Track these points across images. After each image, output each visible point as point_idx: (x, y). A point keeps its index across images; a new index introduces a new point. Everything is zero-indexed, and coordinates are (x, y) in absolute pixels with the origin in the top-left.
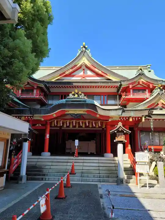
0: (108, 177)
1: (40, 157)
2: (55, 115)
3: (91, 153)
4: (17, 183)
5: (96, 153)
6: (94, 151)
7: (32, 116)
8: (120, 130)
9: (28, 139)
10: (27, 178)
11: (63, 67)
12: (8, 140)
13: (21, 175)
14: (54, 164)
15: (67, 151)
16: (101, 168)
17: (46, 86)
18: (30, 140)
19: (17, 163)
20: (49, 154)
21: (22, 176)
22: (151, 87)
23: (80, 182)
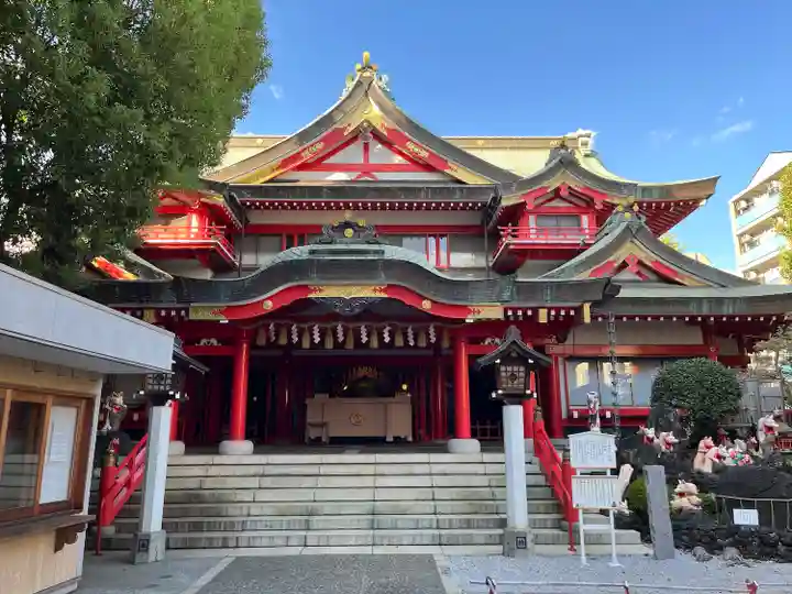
0: (469, 524)
1: (217, 459)
2: (269, 305)
3: (395, 438)
4: (131, 561)
5: (414, 436)
6: (405, 431)
7: (183, 309)
8: (514, 355)
9: (171, 393)
10: (168, 540)
11: (289, 137)
12: (90, 401)
13: (144, 529)
14: (267, 482)
15: (312, 433)
16: (439, 494)
17: (231, 200)
18: (178, 396)
19: (128, 483)
20: (248, 445)
21: (149, 535)
22: (599, 206)
23: (368, 550)
